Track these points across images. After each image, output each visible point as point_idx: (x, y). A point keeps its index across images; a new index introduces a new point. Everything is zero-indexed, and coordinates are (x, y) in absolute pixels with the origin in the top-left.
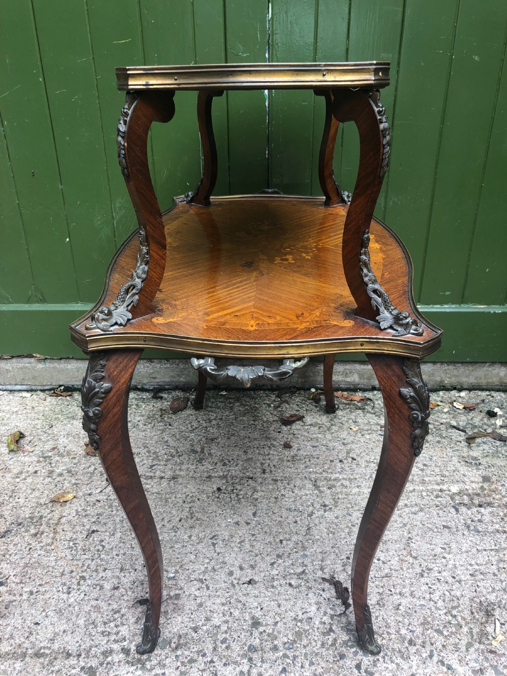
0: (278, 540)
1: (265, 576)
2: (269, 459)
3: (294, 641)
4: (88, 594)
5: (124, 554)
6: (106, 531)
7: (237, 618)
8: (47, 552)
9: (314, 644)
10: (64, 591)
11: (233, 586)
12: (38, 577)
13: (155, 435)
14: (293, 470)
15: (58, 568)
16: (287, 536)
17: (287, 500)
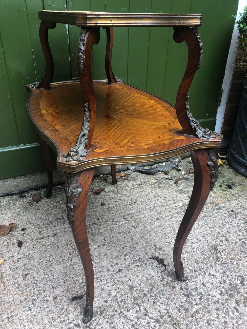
0: (121, 248)
1: (124, 266)
2: (98, 213)
3: (151, 288)
4: (42, 307)
5: (50, 280)
6: (33, 272)
7: (122, 289)
8: (5, 294)
9: (160, 286)
10: (27, 310)
11: (113, 275)
12: (7, 308)
13: (33, 216)
14: (111, 215)
15: (16, 300)
16: (125, 245)
17: (116, 229)
